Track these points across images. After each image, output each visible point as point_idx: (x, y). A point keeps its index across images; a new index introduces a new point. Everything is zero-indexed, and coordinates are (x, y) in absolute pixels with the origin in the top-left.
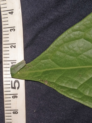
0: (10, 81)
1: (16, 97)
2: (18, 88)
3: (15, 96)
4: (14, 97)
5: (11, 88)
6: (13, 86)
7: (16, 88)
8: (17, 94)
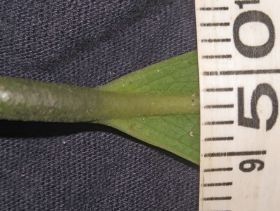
0: (231, 89)
1: (258, 165)
2: (270, 123)
3: (252, 162)
4: (247, 166)
5: (236, 122)
6: (248, 114)
7: (263, 124)
8: (264, 152)
